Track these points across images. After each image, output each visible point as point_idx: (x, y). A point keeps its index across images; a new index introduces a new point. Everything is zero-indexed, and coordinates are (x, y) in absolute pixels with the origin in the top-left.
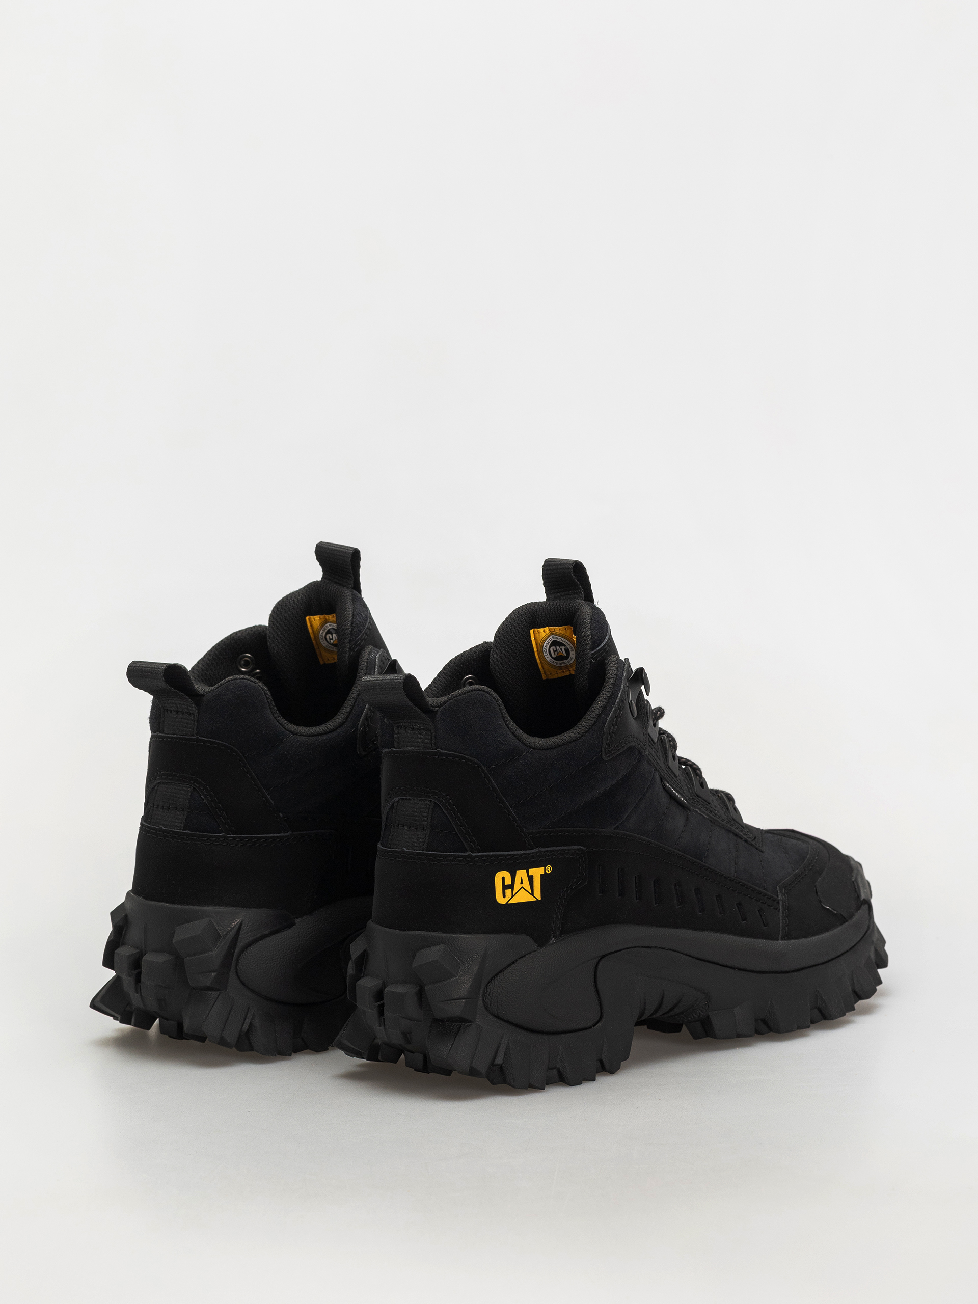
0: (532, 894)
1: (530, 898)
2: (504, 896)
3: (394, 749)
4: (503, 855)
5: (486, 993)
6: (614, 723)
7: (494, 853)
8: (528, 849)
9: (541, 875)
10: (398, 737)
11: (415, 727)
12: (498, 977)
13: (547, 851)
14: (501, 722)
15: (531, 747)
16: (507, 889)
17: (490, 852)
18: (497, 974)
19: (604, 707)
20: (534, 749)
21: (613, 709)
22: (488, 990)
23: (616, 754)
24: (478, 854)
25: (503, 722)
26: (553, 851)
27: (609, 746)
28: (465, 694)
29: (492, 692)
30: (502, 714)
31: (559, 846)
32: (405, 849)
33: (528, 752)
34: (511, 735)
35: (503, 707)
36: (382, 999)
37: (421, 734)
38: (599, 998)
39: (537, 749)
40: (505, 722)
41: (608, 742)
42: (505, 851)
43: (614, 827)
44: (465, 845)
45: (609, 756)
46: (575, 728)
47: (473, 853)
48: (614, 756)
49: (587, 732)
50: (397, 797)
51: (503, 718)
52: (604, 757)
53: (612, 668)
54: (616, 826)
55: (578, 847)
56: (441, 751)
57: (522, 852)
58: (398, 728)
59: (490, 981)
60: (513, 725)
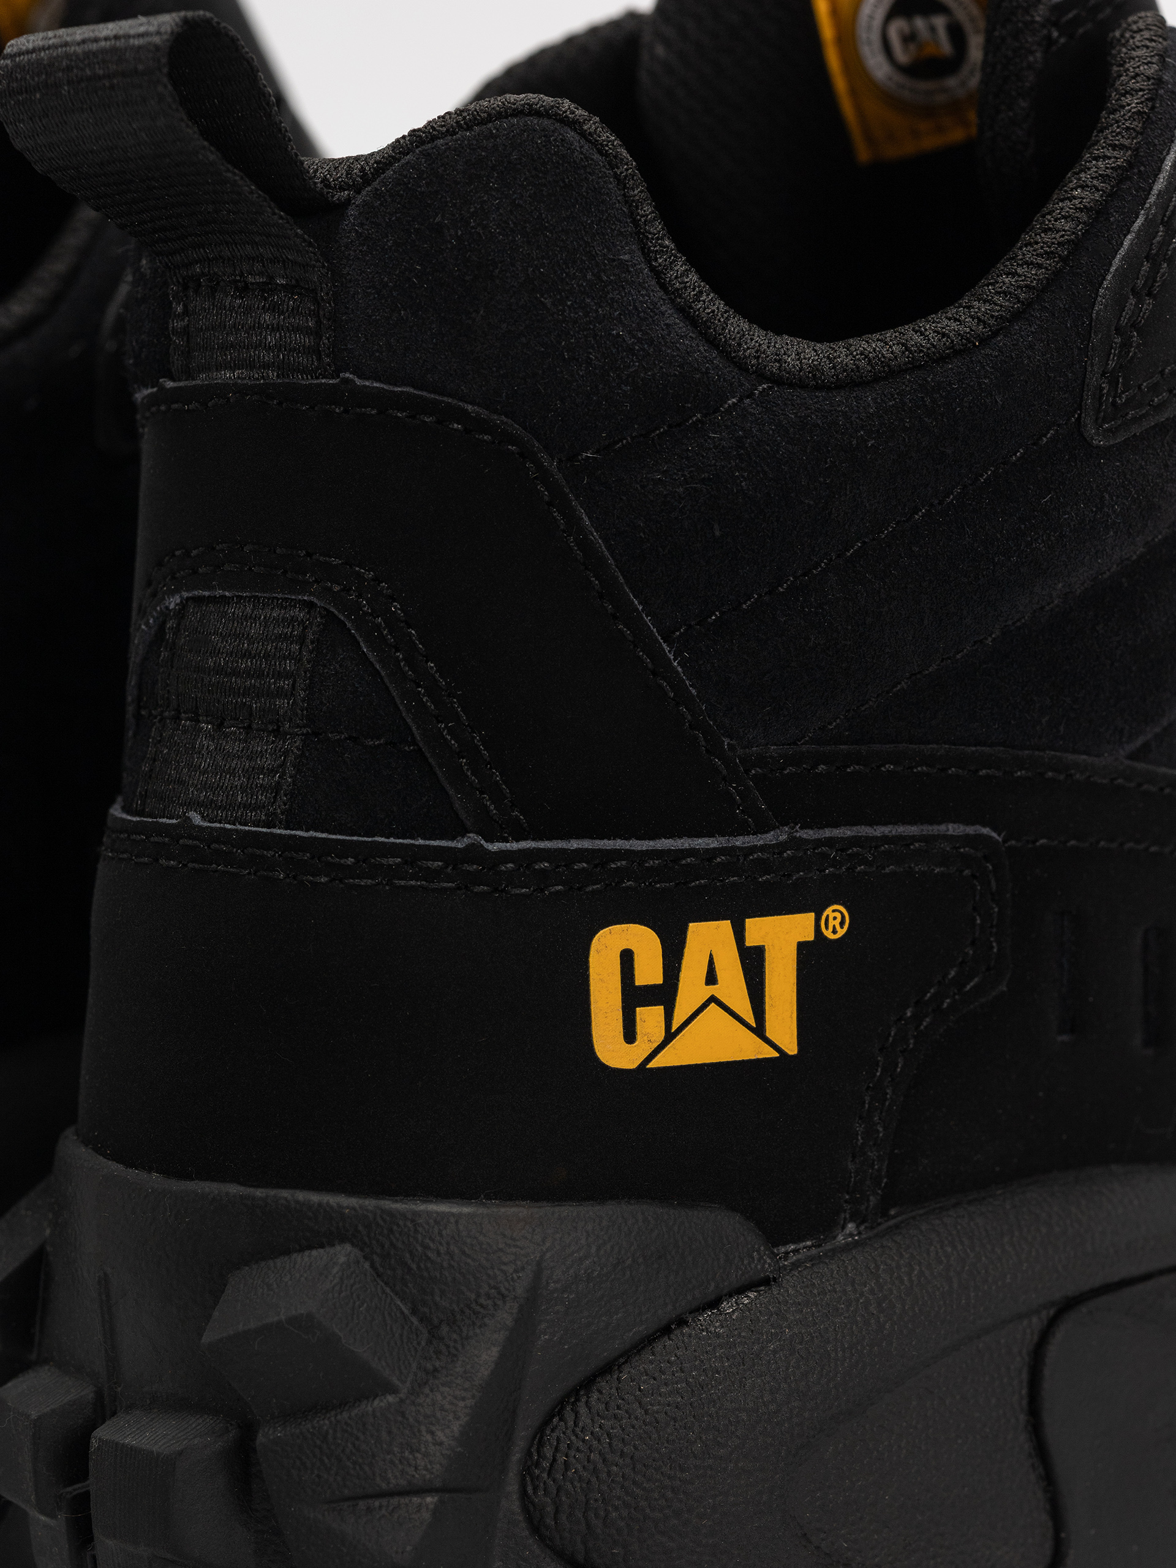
0: (759, 1031)
1: (750, 1048)
2: (630, 1036)
3: (170, 384)
4: (628, 854)
5: (537, 1464)
6: (1140, 283)
7: (586, 844)
8: (744, 831)
9: (802, 946)
10: (186, 332)
11: (250, 279)
12: (595, 1396)
13: (830, 842)
14: (629, 254)
15: (761, 375)
16: (640, 1006)
17: (567, 837)
18: (588, 1383)
19: (1098, 212)
20: (776, 381)
21: (1139, 221)
22: (548, 1452)
23: (1146, 425)
24: (514, 846)
25: (639, 257)
26: (856, 841)
27: (1114, 383)
28: (469, 128)
29: (593, 124)
30: (635, 223)
31: (885, 824)
32: (196, 819)
33: (750, 396)
34: (675, 319)
35: (638, 192)
36: (83, 1475)
37: (274, 308)
38: (1049, 1479)
39: (791, 385)
40: (648, 261)
41: (1112, 364)
42: (639, 838)
43: (1130, 747)
44: (457, 805)
45: (1113, 431)
46: (964, 301)
47: (490, 840)
48: (1136, 430)
49: (1016, 316)
50: (177, 591)
51: (641, 239)
52: (1091, 430)
53: (1139, 53)
54: (1139, 742)
55: (970, 830)
56: (358, 382)
57: (713, 843)
58: (186, 288)
59: (557, 1410)
60: (685, 273)
